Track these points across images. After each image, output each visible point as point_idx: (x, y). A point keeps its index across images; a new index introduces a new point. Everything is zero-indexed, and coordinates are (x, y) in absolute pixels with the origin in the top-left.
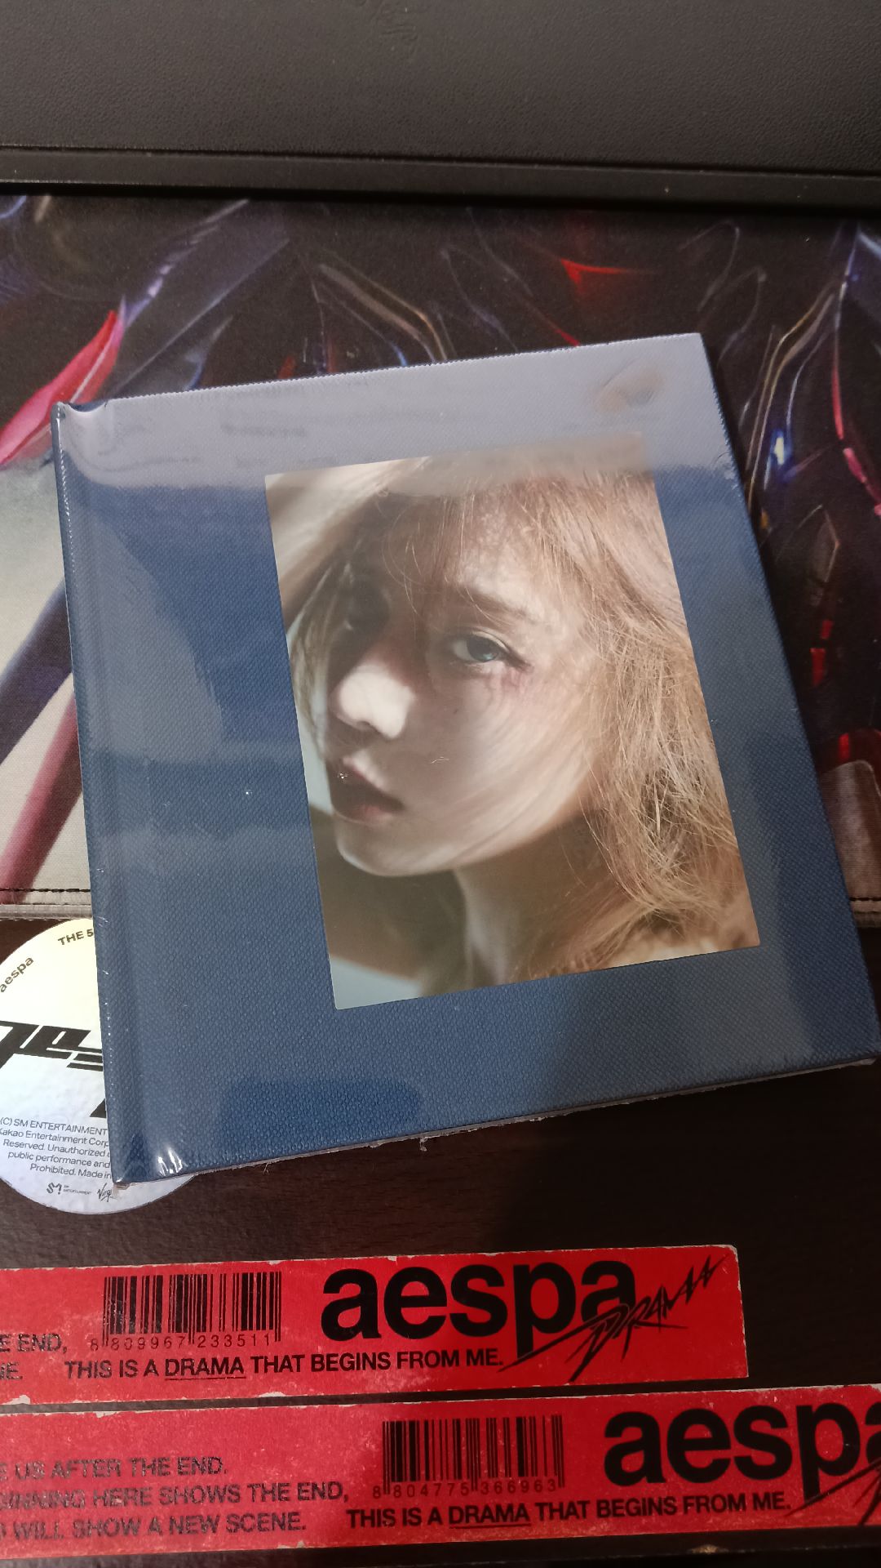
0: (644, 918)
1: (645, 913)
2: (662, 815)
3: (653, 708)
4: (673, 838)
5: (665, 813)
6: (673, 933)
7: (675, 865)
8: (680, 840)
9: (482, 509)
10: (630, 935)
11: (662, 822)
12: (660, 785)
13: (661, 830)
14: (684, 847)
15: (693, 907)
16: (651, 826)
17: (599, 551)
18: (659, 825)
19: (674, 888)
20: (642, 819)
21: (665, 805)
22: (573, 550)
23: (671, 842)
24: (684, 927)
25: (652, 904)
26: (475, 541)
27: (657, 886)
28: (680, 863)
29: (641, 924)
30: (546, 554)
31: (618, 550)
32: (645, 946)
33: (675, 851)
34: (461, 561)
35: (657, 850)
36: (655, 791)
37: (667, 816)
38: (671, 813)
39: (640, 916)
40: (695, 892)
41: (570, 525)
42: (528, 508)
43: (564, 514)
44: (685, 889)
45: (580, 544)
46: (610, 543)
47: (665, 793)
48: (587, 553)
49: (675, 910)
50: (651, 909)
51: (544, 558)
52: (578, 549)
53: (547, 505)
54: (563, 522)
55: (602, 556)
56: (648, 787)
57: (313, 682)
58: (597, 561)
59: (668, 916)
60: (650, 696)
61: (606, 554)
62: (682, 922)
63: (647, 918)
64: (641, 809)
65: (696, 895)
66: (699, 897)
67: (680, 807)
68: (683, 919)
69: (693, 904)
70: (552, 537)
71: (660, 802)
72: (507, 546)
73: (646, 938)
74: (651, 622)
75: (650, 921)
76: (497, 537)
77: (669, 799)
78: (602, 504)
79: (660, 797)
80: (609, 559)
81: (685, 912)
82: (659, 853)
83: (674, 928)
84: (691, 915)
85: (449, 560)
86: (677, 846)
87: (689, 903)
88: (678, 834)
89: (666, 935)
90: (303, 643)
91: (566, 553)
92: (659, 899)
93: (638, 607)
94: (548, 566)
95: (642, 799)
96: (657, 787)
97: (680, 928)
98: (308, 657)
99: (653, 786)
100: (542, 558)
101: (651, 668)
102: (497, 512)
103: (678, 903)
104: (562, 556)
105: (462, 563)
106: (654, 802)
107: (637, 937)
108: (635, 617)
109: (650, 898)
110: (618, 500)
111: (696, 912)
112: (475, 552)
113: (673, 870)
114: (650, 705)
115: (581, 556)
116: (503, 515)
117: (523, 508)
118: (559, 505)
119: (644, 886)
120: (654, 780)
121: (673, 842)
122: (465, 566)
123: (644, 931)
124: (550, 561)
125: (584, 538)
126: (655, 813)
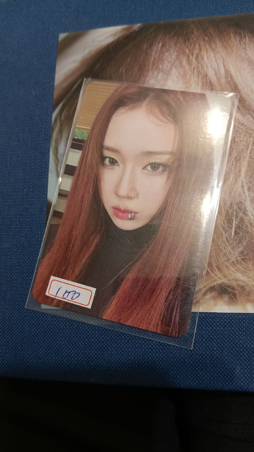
0: (214, 286)
1: (215, 283)
2: (236, 228)
3: (242, 165)
4: (240, 242)
5: (238, 227)
6: (231, 298)
7: (239, 258)
8: (245, 243)
9: (164, 50)
10: (205, 294)
11: (236, 232)
12: (238, 210)
13: (234, 236)
14: (246, 248)
15: (245, 284)
16: (228, 234)
17: (225, 75)
18: (233, 234)
19: (236, 271)
20: (223, 228)
21: (239, 222)
22: (211, 74)
23: (238, 244)
24: (238, 295)
25: (220, 278)
26: (157, 67)
27: (225, 268)
28: (242, 257)
29: (212, 289)
30: (195, 75)
31: (236, 75)
32: (212, 302)
33: (240, 249)
34: (148, 77)
35: (229, 248)
36: (235, 214)
37: (239, 228)
38: (242, 228)
39: (212, 284)
40: (248, 275)
41: (211, 59)
42: (189, 50)
43: (209, 54)
44: (242, 272)
45: (215, 70)
46: (233, 71)
47: (240, 215)
48: (218, 75)
49: (234, 284)
50: (220, 282)
51: (194, 77)
52: (213, 73)
53: (200, 49)
54: (208, 58)
55: (226, 77)
56: (231, 211)
57: (61, 138)
58: (223, 80)
59: (229, 287)
60: (241, 158)
61: (229, 77)
62: (237, 292)
63: (216, 287)
64: (224, 223)
65: (248, 278)
66: (250, 279)
67: (248, 224)
68: (238, 290)
69: (245, 282)
70: (200, 66)
71: (236, 220)
72: (174, 70)
73: (214, 298)
74: (249, 116)
75: (218, 288)
76: (169, 65)
77: (242, 220)
78: (231, 49)
79: (237, 217)
80: (230, 79)
81: (240, 286)
82: (230, 250)
83: (231, 294)
84: (243, 288)
85: (142, 77)
86: (242, 247)
87: (243, 281)
88: (244, 240)
89: (226, 298)
90: (60, 118)
91: (206, 75)
92: (225, 277)
93: (243, 107)
94: (195, 82)
95: (226, 217)
96: (236, 211)
97: (235, 295)
98: (61, 125)
99: (233, 211)
100: (192, 77)
101: (245, 142)
102: (172, 52)
103: (237, 280)
104: (204, 77)
105: (148, 78)
106: (232, 220)
107: (208, 296)
108: (240, 112)
109: (220, 275)
110: (241, 48)
111: (246, 287)
112: (156, 73)
113: (237, 260)
114: (240, 164)
115: (215, 77)
116: (175, 54)
117: (187, 51)
118: (207, 49)
119: (217, 267)
120: (235, 206)
121: (240, 244)
122: (150, 80)
123: (213, 294)
124: (197, 79)
125: (218, 67)
126: (232, 226)
